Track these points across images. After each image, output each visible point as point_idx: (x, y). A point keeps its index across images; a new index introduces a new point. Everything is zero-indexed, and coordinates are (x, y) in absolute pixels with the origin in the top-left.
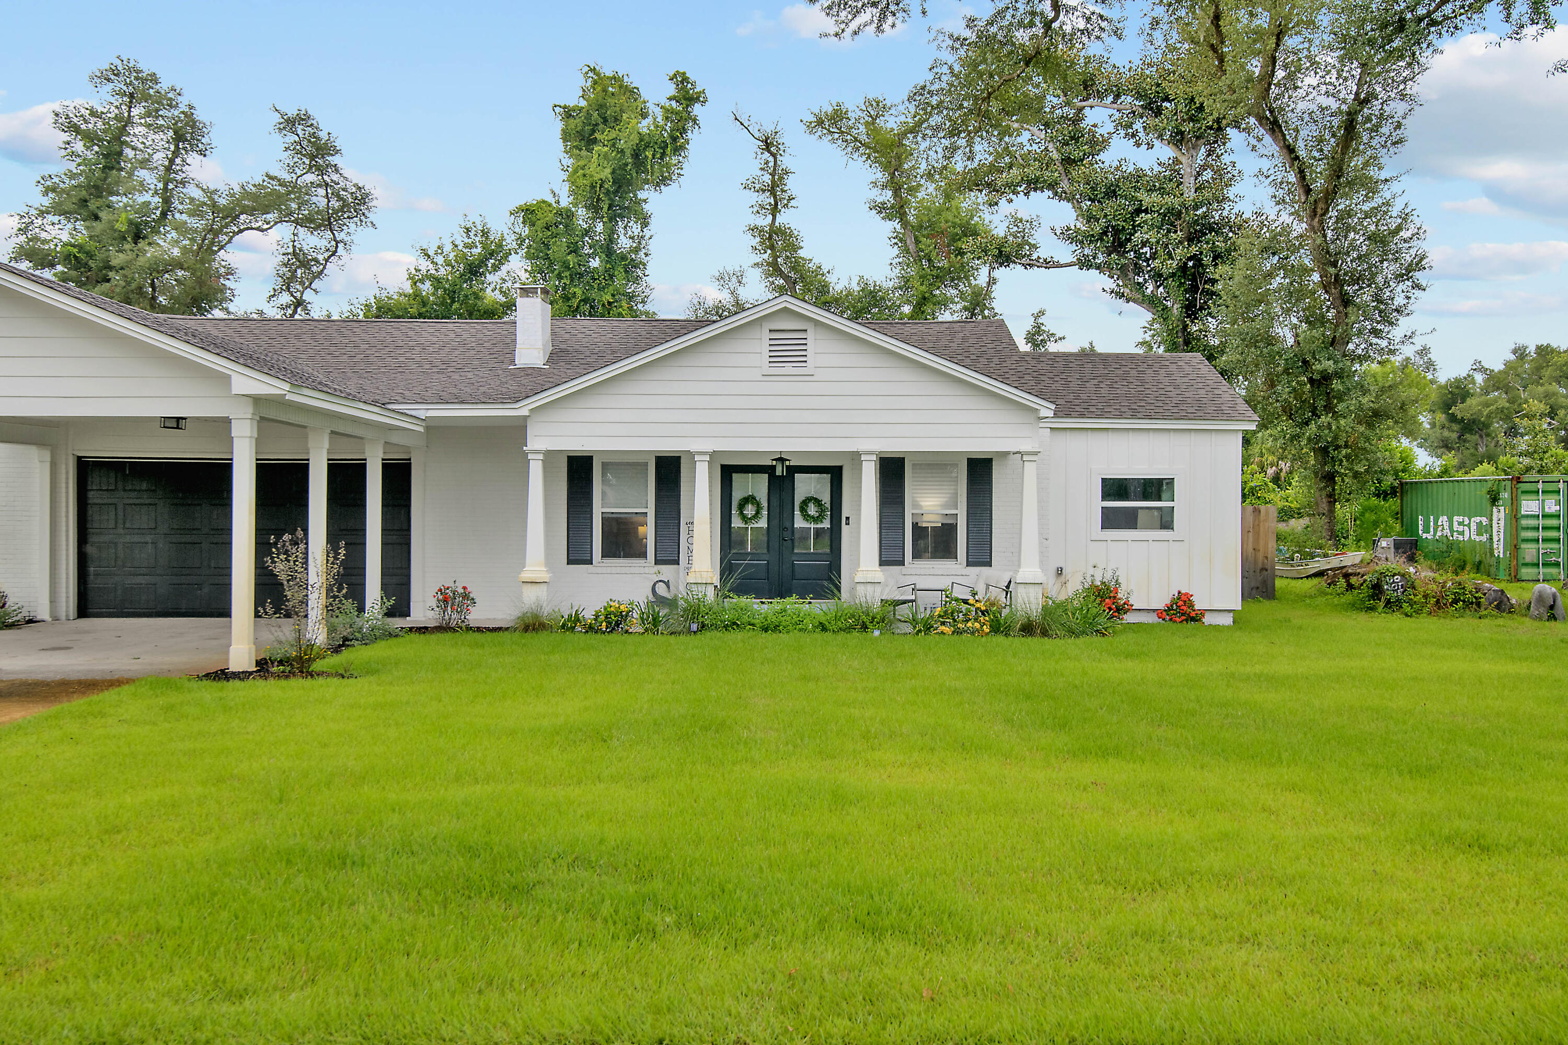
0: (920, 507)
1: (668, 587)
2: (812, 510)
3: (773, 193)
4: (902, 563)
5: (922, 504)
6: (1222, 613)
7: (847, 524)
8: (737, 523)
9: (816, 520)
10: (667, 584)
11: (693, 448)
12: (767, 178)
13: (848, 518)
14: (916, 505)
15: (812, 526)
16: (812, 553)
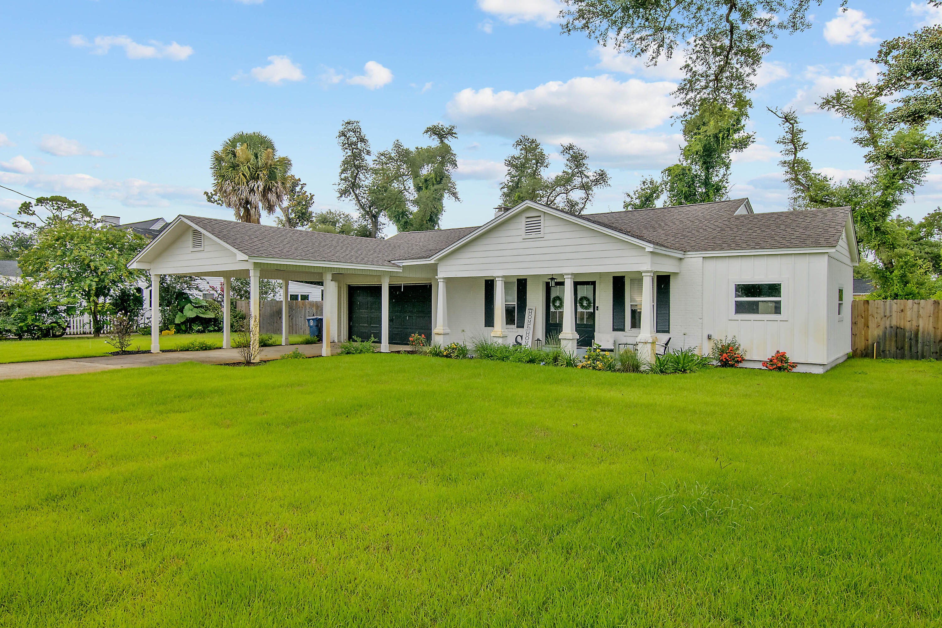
0: (635, 301)
1: (522, 338)
2: (585, 304)
3: (792, 141)
4: (623, 330)
5: (637, 299)
6: (815, 366)
7: (597, 310)
8: (552, 309)
9: (586, 308)
10: (522, 337)
11: (495, 275)
12: (789, 136)
13: (597, 307)
14: (632, 300)
15: (585, 311)
16: (585, 324)
